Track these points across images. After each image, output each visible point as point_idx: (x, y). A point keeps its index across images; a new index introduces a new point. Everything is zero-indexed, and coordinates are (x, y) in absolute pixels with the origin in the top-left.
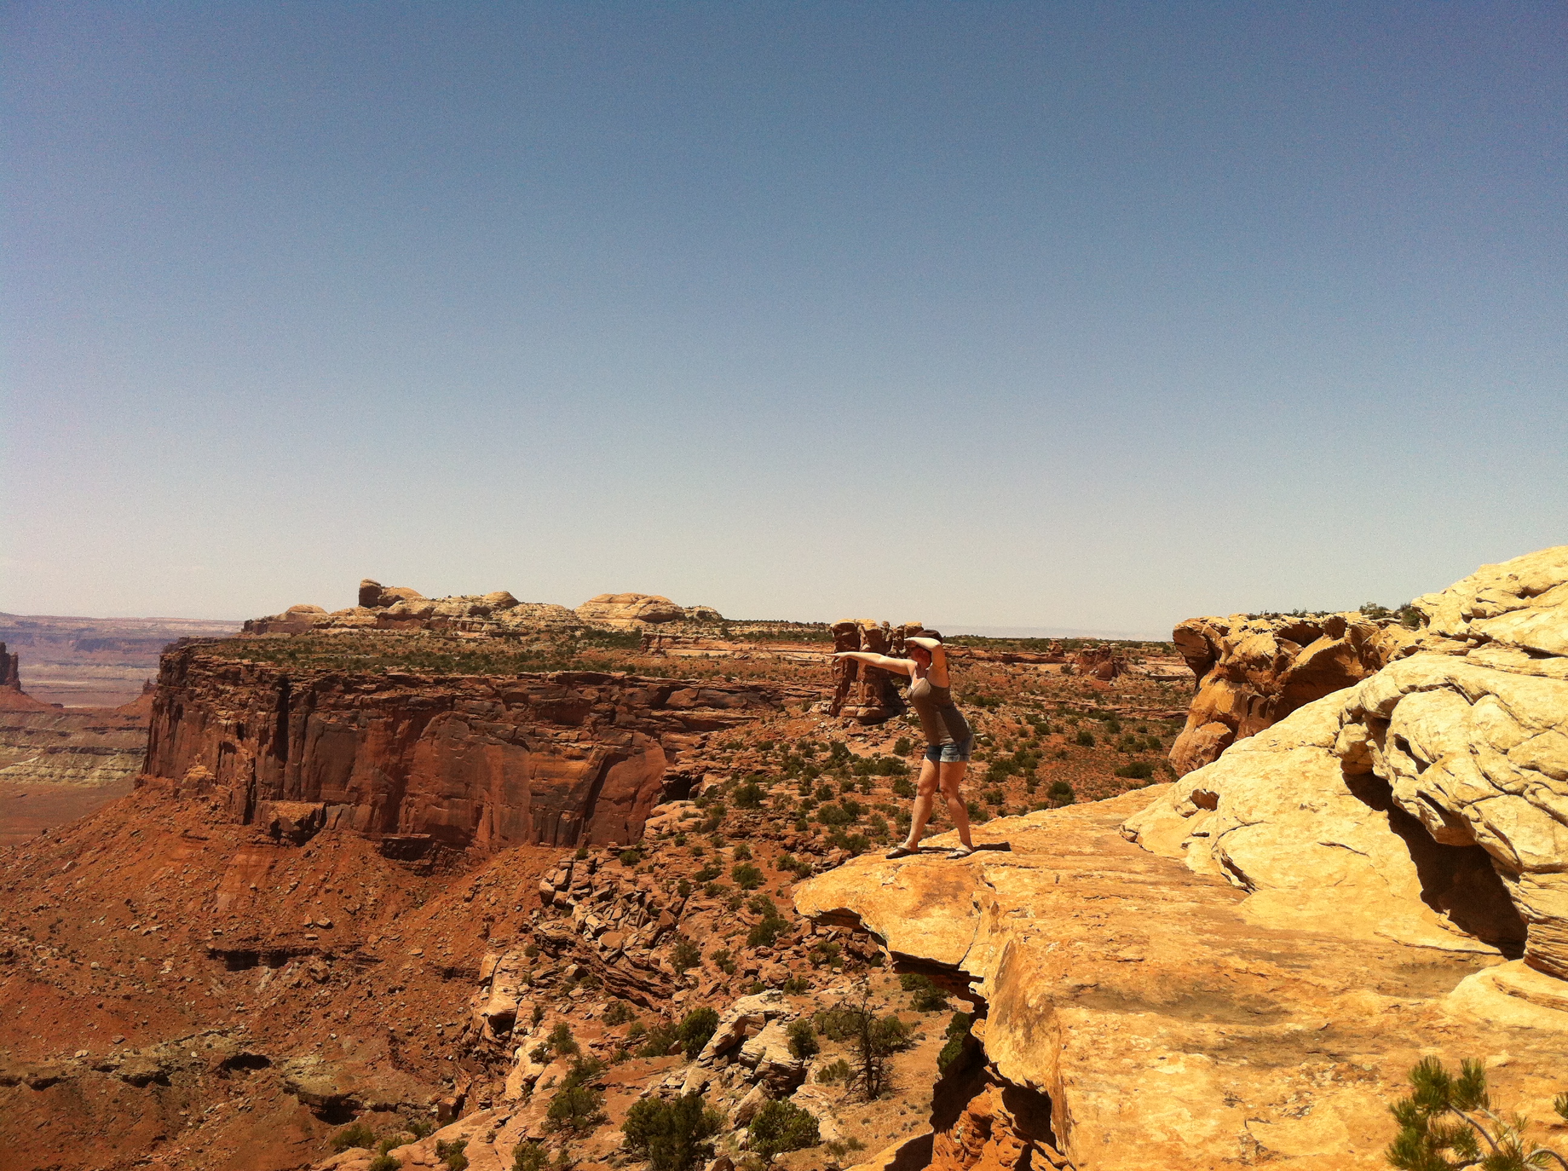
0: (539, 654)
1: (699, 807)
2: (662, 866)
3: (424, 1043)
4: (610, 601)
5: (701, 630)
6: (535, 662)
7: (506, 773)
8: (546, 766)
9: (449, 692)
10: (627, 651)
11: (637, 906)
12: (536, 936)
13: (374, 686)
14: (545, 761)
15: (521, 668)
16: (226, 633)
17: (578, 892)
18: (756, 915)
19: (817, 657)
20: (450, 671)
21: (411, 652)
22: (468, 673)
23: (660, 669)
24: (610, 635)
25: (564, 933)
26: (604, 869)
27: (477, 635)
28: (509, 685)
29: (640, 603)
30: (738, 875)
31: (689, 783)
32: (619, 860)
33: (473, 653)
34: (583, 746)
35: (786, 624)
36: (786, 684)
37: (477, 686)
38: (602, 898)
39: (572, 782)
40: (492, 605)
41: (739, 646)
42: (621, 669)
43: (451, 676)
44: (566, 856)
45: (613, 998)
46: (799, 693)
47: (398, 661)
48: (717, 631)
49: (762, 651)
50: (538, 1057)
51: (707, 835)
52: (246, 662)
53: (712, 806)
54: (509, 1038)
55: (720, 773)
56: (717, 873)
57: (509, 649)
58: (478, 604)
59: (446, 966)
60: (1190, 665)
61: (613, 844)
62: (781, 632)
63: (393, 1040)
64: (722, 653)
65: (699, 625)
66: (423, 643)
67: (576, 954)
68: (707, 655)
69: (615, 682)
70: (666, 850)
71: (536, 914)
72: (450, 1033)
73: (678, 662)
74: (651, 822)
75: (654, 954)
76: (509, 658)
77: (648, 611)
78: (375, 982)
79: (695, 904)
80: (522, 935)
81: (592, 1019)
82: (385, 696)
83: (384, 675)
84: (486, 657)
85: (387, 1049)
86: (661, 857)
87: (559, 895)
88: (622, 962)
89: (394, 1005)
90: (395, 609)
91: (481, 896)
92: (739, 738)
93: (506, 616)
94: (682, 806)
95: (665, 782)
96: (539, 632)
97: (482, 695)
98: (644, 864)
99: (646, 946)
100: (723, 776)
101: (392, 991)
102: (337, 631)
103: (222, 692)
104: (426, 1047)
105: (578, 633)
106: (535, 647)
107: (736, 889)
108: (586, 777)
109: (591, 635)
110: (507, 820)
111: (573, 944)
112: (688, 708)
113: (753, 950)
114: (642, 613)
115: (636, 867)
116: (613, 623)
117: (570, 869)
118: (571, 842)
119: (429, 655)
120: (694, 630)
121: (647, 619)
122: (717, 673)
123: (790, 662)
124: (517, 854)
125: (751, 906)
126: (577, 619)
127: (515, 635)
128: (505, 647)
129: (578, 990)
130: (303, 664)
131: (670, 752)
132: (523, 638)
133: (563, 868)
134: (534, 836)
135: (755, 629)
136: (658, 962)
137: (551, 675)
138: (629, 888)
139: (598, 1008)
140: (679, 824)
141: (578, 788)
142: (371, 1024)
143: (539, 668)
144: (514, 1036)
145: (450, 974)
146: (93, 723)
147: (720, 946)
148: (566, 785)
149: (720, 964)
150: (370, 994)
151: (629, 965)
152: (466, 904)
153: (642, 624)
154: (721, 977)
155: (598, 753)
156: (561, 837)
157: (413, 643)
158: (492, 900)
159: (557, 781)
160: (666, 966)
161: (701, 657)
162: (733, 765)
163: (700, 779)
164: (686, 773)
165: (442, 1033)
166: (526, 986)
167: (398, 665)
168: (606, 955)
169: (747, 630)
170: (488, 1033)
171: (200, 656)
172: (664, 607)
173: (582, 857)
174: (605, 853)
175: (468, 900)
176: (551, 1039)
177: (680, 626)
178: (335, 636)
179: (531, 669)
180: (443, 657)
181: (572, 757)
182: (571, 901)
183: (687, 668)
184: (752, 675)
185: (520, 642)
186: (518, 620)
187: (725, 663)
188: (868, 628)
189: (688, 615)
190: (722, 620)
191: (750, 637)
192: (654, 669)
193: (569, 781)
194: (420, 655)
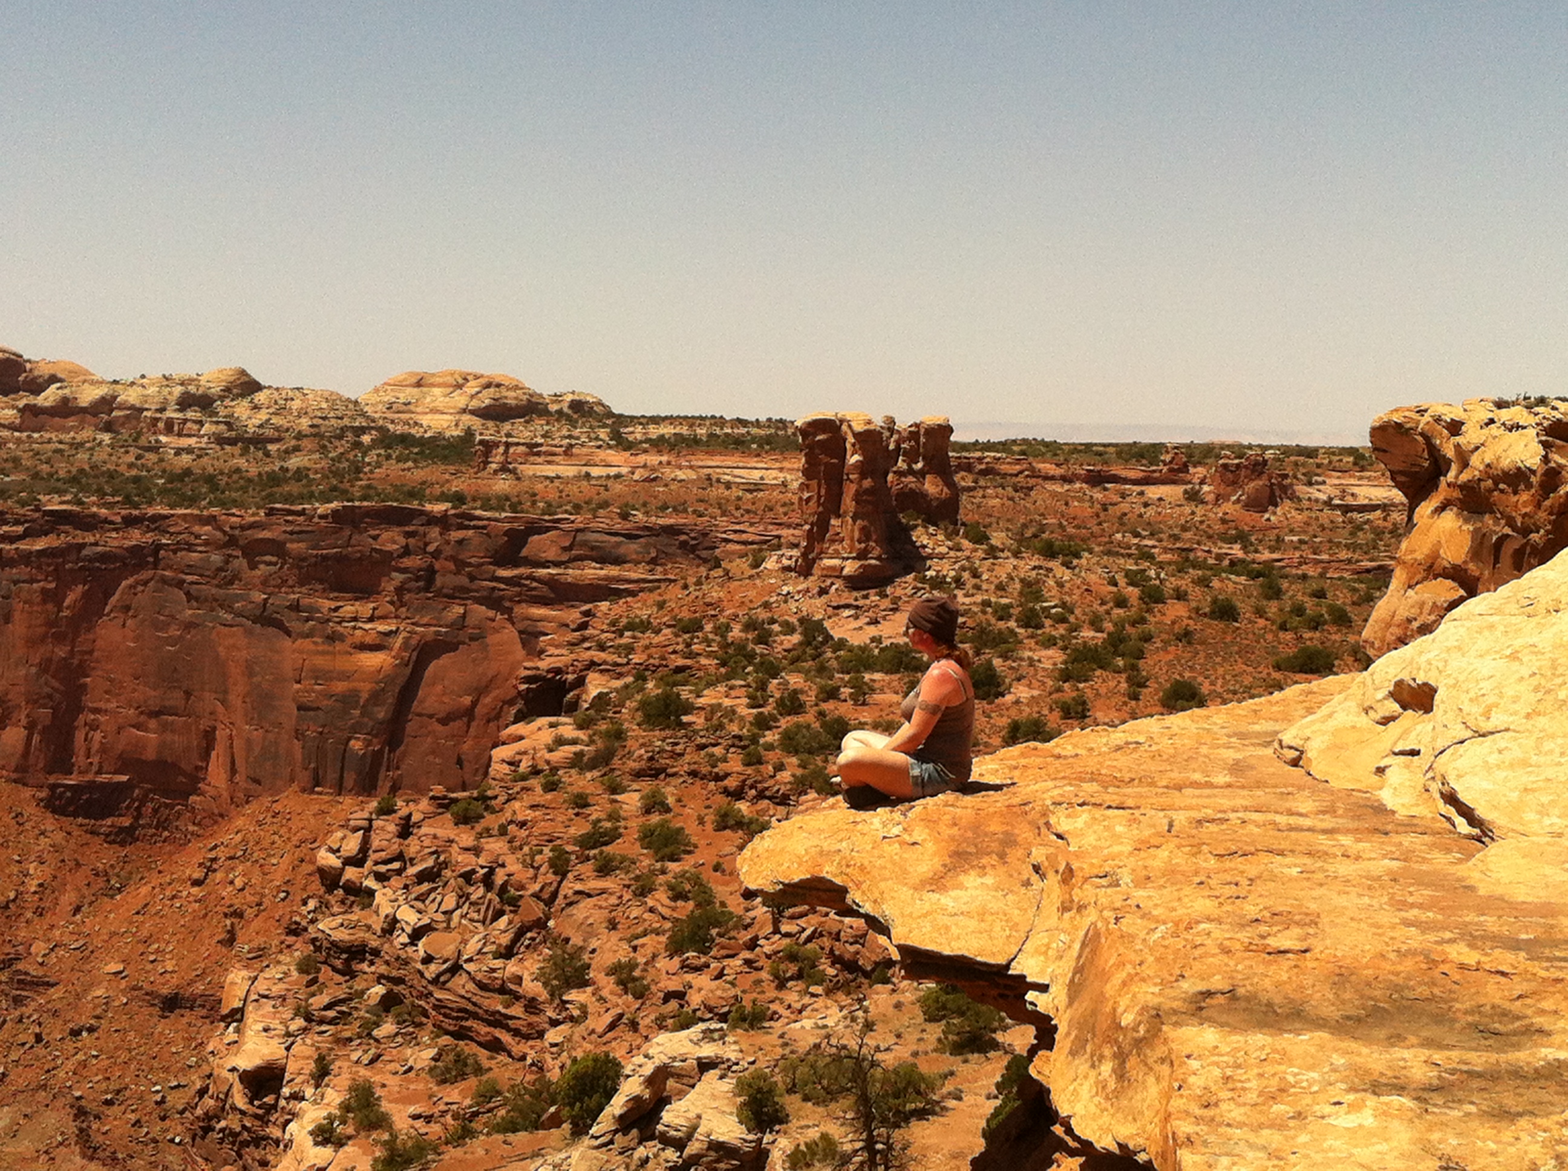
0: (300, 474)
1: (580, 727)
2: (522, 824)
3: (133, 1117)
4: (419, 384)
5: (576, 432)
6: (293, 488)
7: (251, 674)
8: (320, 661)
9: (149, 538)
10: (452, 469)
11: (481, 891)
12: (314, 941)
13: (20, 529)
14: (318, 653)
15: (271, 498)
17: (382, 868)
18: (680, 903)
19: (773, 477)
20: (150, 503)
21: (82, 471)
22: (181, 506)
23: (507, 499)
24: (421, 442)
25: (361, 935)
26: (424, 830)
27: (192, 441)
28: (252, 526)
29: (472, 387)
30: (648, 837)
31: (563, 688)
32: (449, 816)
33: (187, 472)
34: (382, 627)
35: (720, 421)
36: (722, 522)
37: (196, 529)
38: (423, 877)
39: (365, 688)
40: (216, 390)
41: (642, 459)
42: (443, 498)
43: (151, 512)
44: (361, 809)
45: (445, 1040)
46: (744, 537)
47: (59, 484)
48: (603, 433)
49: (680, 468)
50: (324, 1135)
51: (596, 773)
53: (603, 726)
54: (274, 1107)
55: (613, 671)
56: (613, 836)
57: (249, 465)
58: (192, 389)
59: (165, 991)
60: (1399, 486)
61: (438, 790)
62: (711, 436)
63: (81, 1113)
64: (613, 471)
65: (573, 424)
66: (100, 456)
67: (383, 969)
68: (588, 475)
69: (432, 520)
70: (527, 799)
71: (312, 904)
72: (176, 1100)
73: (539, 487)
74: (501, 753)
75: (512, 967)
76: (250, 481)
77: (485, 400)
78: (45, 1019)
79: (578, 887)
80: (291, 939)
81: (412, 1074)
82: (40, 544)
83: (37, 509)
84: (210, 480)
85: (72, 1128)
86: (519, 809)
87: (351, 873)
88: (460, 983)
89: (80, 1056)
90: (49, 397)
91: (219, 876)
92: (644, 614)
93: (241, 409)
94: (552, 725)
95: (524, 687)
96: (300, 436)
97: (207, 543)
98: (491, 821)
99: (498, 955)
100: (620, 676)
101: (76, 1033)
104: (137, 1123)
105: (366, 439)
106: (294, 462)
107: (646, 862)
108: (390, 680)
109: (388, 440)
110: (257, 750)
111: (376, 953)
112: (557, 564)
113: (677, 960)
114: (475, 404)
115: (479, 827)
116: (425, 420)
117: (368, 830)
118: (367, 787)
119: (112, 475)
120: (565, 432)
121: (484, 413)
122: (605, 505)
123: (728, 485)
124: (277, 807)
125: (671, 888)
126: (363, 414)
127: (258, 441)
128: (242, 463)
129: (388, 1028)
131: (530, 637)
132: (272, 448)
133: (355, 830)
134: (305, 777)
135: (667, 430)
136: (519, 980)
137: (322, 509)
138: (465, 861)
139: (423, 1056)
140: (548, 756)
141: (376, 697)
142: (44, 1087)
143: (301, 498)
144: (282, 1103)
145: (172, 1004)
147: (622, 953)
148: (354, 694)
149: (620, 982)
150: (39, 1038)
151: (471, 986)
152: (195, 890)
153: (476, 423)
154: (626, 1003)
155: (406, 640)
156: (350, 779)
157: (82, 456)
158: (239, 882)
159: (340, 687)
160: (532, 987)
161: (578, 478)
162: (636, 658)
163: (580, 682)
164: (558, 671)
165: (163, 1101)
166: (300, 1022)
167: (61, 492)
168: (431, 971)
169: (654, 432)
170: (239, 1100)
172: (512, 394)
173: (386, 810)
174: (424, 804)
175: (197, 883)
176: (346, 1107)
177: (539, 425)
179: (288, 499)
180: (137, 480)
181: (363, 647)
182: (370, 883)
183: (553, 496)
184: (664, 507)
185: (267, 454)
186: (263, 416)
187: (617, 487)
188: (859, 427)
189: (553, 408)
190: (610, 414)
191: (659, 444)
192: (498, 498)
193: (361, 685)
194: (96, 477)
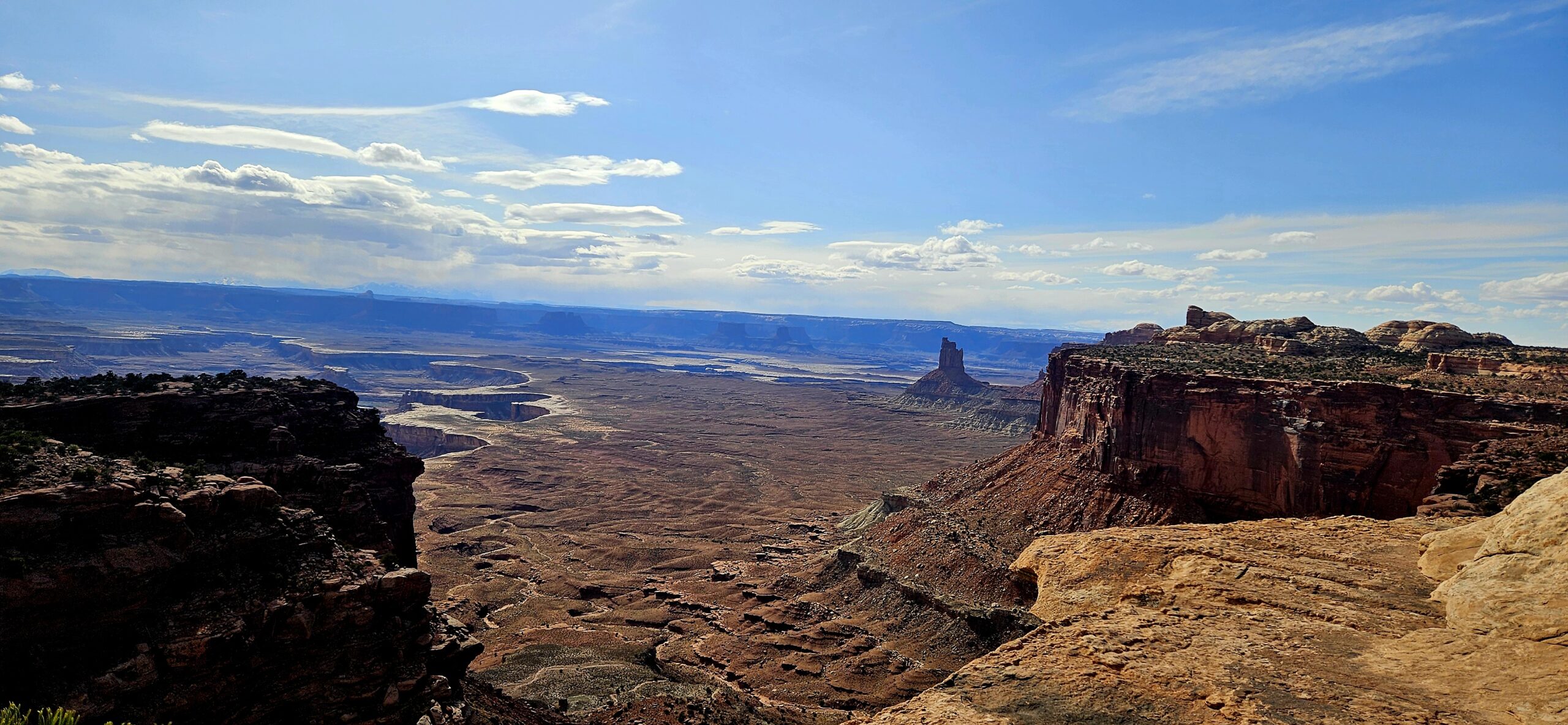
1: (1472, 501)
4: (1399, 326)
5: (1489, 353)
6: (1328, 373)
8: (1335, 453)
9: (1255, 391)
10: (1414, 368)
13: (1196, 383)
14: (1335, 450)
15: (1315, 377)
16: (1094, 341)
20: (1256, 375)
21: (1225, 360)
22: (1271, 378)
23: (1445, 384)
24: (1398, 354)
27: (1279, 349)
28: (1305, 389)
31: (1464, 480)
33: (1275, 363)
34: (1368, 441)
37: (1278, 388)
39: (1359, 469)
40: (1292, 326)
41: (1528, 368)
42: (1407, 381)
43: (1256, 379)
47: (1215, 366)
48: (1506, 354)
49: (1552, 374)
52: (1104, 361)
53: (1486, 502)
55: (1498, 475)
58: (1280, 325)
64: (1510, 374)
65: (1488, 348)
68: (1495, 375)
69: (1400, 392)
73: (1464, 379)
74: (1423, 508)
76: (1305, 368)
77: (1436, 335)
82: (1203, 391)
83: (1204, 375)
84: (1286, 367)
90: (1213, 327)
92: (1519, 448)
93: (1304, 336)
94: (1455, 498)
95: (1442, 477)
97: (1282, 395)
100: (1501, 478)
102: (1169, 342)
103: (1089, 380)
108: (1371, 466)
112: (1470, 418)
114: (1429, 337)
116: (1401, 344)
119: (1239, 362)
120: (1481, 353)
121: (1434, 342)
122: (1503, 390)
126: (1367, 339)
127: (1312, 351)
128: (1302, 360)
130: (1144, 365)
131: (1452, 453)
132: (1318, 353)
135: (1546, 354)
141: (1363, 473)
143: (1332, 378)
146: (1008, 396)
148: (1350, 473)
153: (1429, 346)
155: (1382, 449)
157: (1226, 354)
159: (1345, 467)
161: (1487, 376)
162: (1510, 470)
163: (1476, 478)
164: (1463, 471)
167: (1215, 369)
169: (1538, 355)
171: (1075, 356)
172: (1453, 333)
177: (1467, 349)
178: (1168, 346)
179: (1325, 378)
180: (1251, 365)
181: (1359, 450)
183: (1471, 384)
184: (1541, 394)
185: (1316, 357)
186: (1314, 339)
187: (1512, 382)
189: (1477, 340)
190: (1511, 345)
191: (1539, 361)
192: (1440, 384)
193: (1356, 467)
194: (1232, 363)
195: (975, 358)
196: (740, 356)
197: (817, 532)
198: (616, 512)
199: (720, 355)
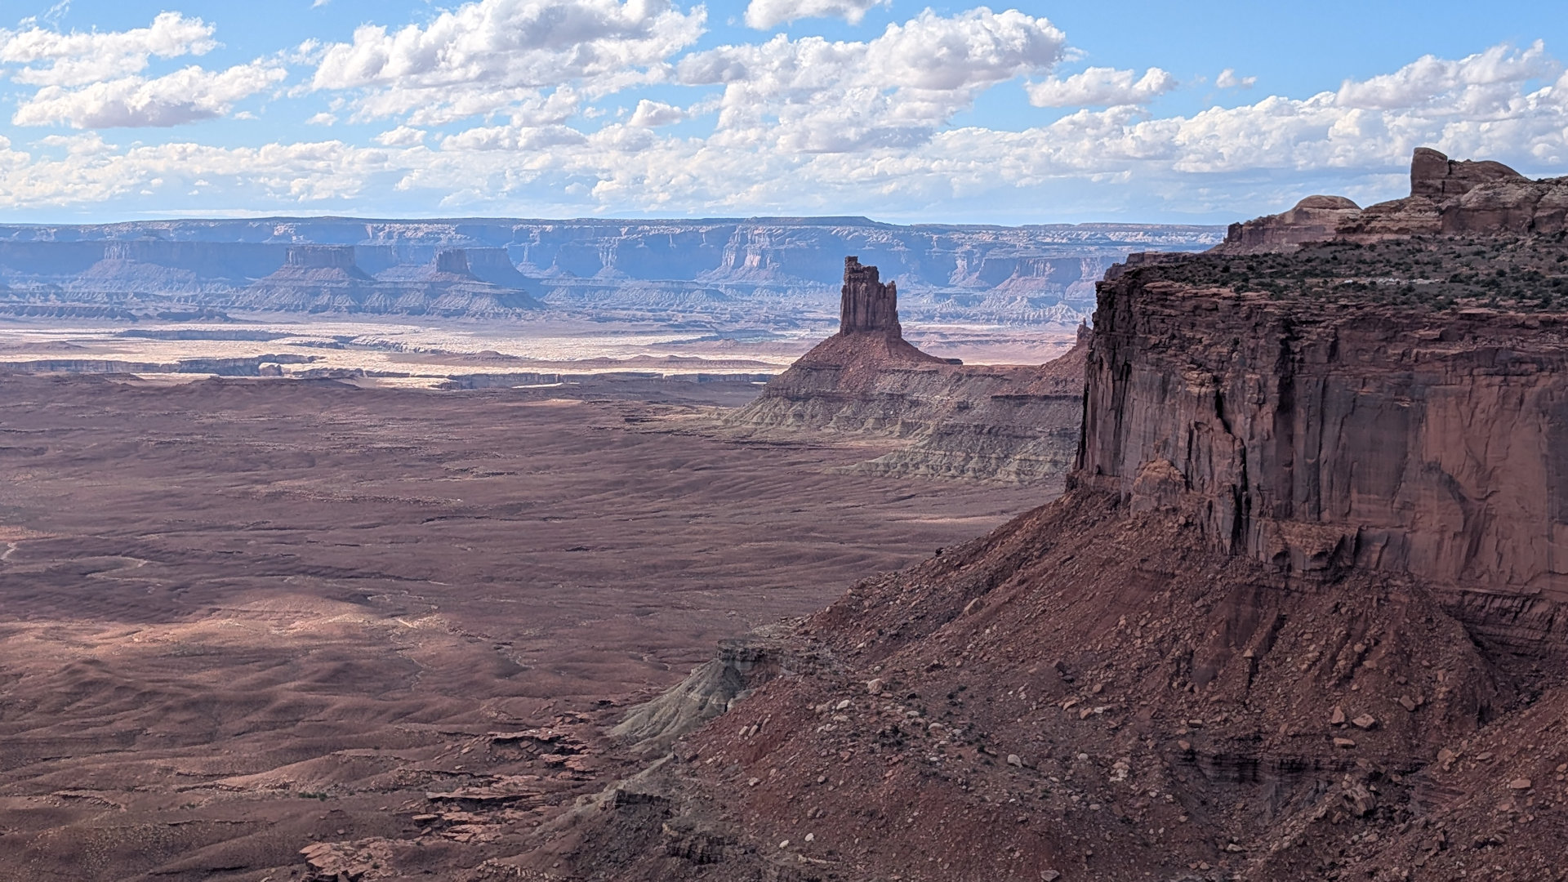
13: (1437, 333)
16: (1203, 246)
52: (1225, 292)
78: (1452, 828)
82: (1456, 348)
83: (1454, 313)
102: (1374, 239)
103: (1191, 340)
130: (1318, 296)
146: (1005, 390)
150: (1443, 846)
171: (1157, 285)
178: (1372, 247)
195: (925, 302)
196: (346, 328)
197: (562, 751)
198: (50, 742)
199: (295, 329)
